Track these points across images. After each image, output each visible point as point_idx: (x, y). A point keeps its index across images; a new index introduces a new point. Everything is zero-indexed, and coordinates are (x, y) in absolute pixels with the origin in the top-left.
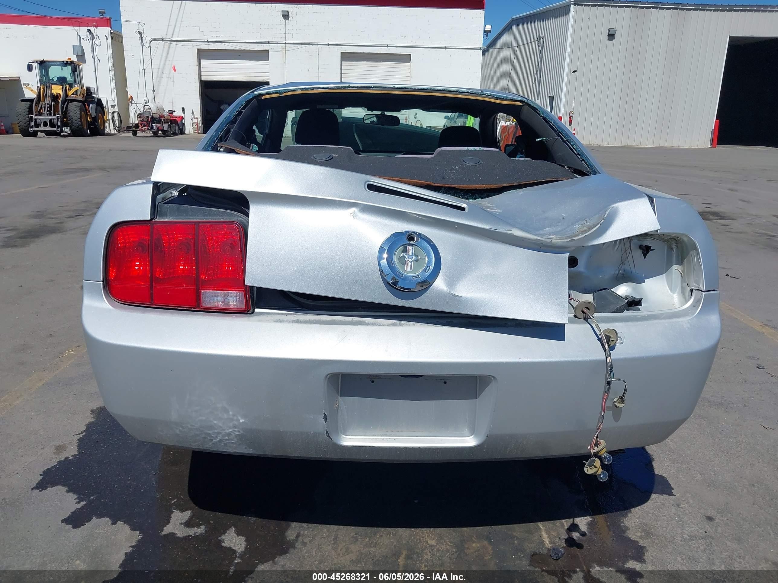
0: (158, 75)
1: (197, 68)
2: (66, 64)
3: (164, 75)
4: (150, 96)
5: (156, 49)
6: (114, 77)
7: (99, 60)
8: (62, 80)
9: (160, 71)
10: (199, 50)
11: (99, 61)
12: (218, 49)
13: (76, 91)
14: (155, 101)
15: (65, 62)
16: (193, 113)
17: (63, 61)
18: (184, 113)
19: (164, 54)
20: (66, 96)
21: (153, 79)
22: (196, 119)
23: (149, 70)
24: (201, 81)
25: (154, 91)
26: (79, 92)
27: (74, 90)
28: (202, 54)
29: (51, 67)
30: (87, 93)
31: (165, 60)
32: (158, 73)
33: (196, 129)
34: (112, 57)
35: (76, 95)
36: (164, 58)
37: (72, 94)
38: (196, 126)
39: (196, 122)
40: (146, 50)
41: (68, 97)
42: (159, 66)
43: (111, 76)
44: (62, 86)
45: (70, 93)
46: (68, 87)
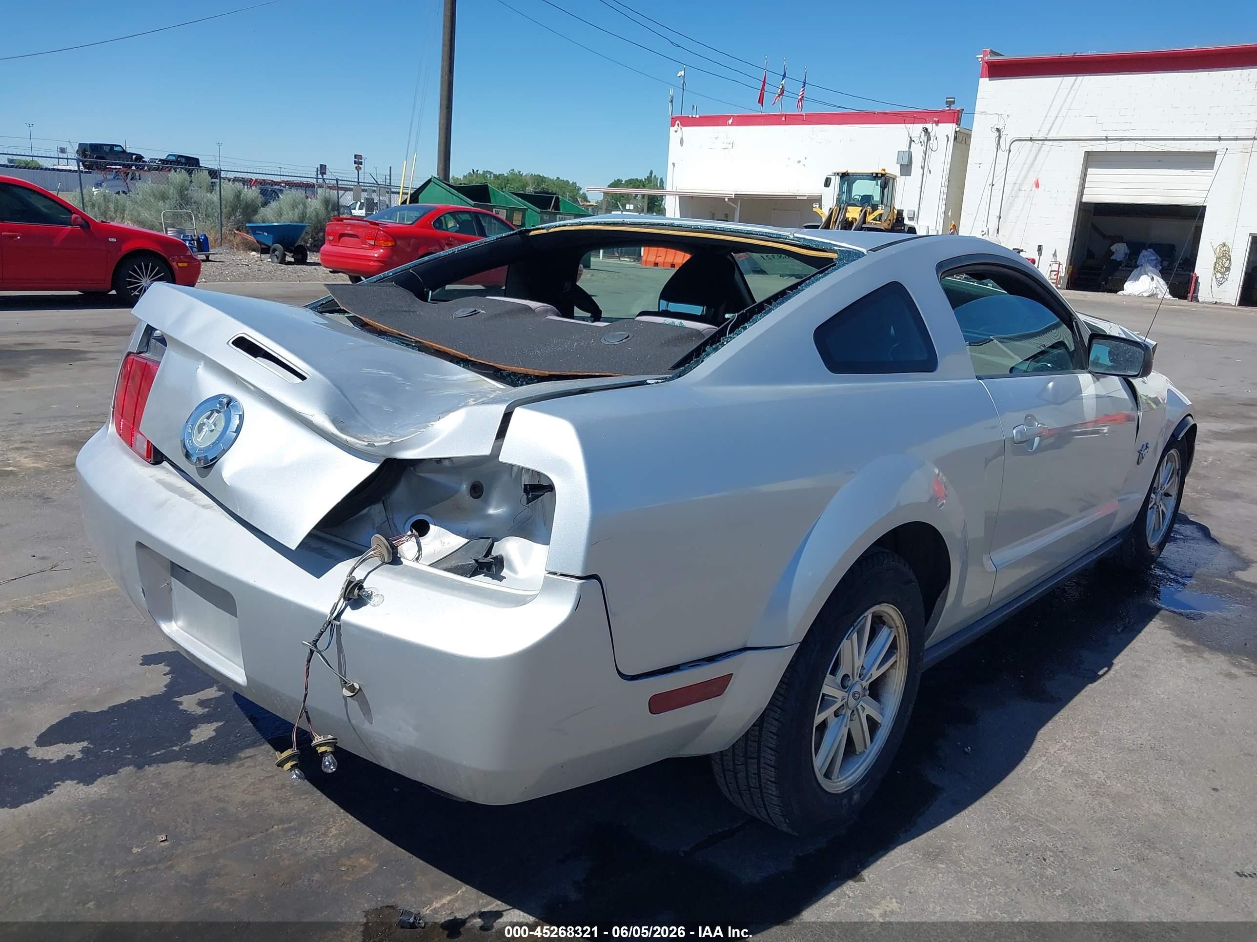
0: (1011, 193)
1: (1077, 182)
2: (875, 177)
3: (1022, 194)
4: (993, 226)
5: (1018, 153)
6: (945, 196)
7: (930, 171)
8: (866, 199)
9: (1017, 187)
10: (1088, 154)
11: (930, 173)
12: (1122, 150)
13: (881, 215)
14: (998, 233)
15: (874, 175)
16: (1055, 255)
17: (872, 173)
18: (1040, 255)
19: (1030, 161)
20: (864, 222)
21: (1002, 199)
22: (1058, 265)
23: (998, 186)
24: (1081, 202)
25: (1000, 218)
26: (884, 218)
27: (876, 213)
28: (1092, 160)
29: (858, 181)
30: (897, 218)
31: (1028, 171)
32: (1013, 190)
33: (1055, 281)
34: (949, 166)
35: (879, 221)
36: (1027, 166)
37: (873, 220)
38: (1055, 277)
39: (1057, 270)
40: (1003, 155)
41: (865, 223)
42: (1017, 180)
43: (942, 195)
44: (861, 208)
45: (869, 218)
46: (869, 209)
